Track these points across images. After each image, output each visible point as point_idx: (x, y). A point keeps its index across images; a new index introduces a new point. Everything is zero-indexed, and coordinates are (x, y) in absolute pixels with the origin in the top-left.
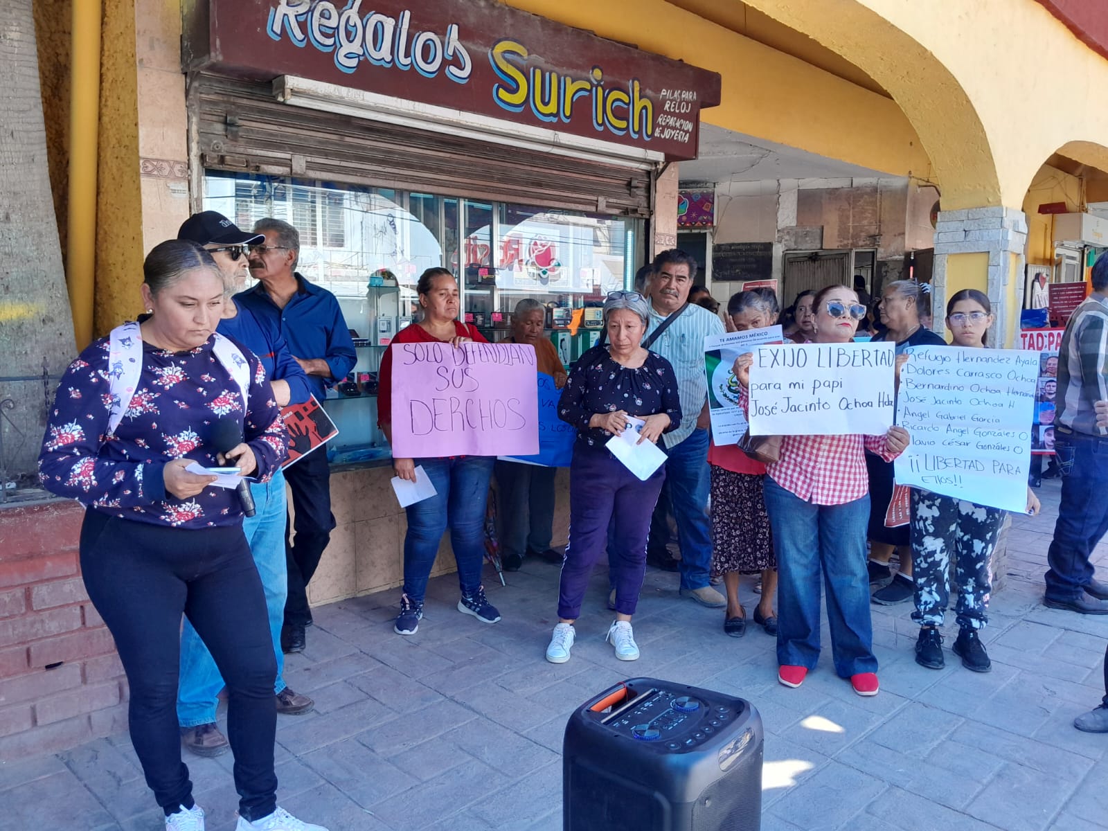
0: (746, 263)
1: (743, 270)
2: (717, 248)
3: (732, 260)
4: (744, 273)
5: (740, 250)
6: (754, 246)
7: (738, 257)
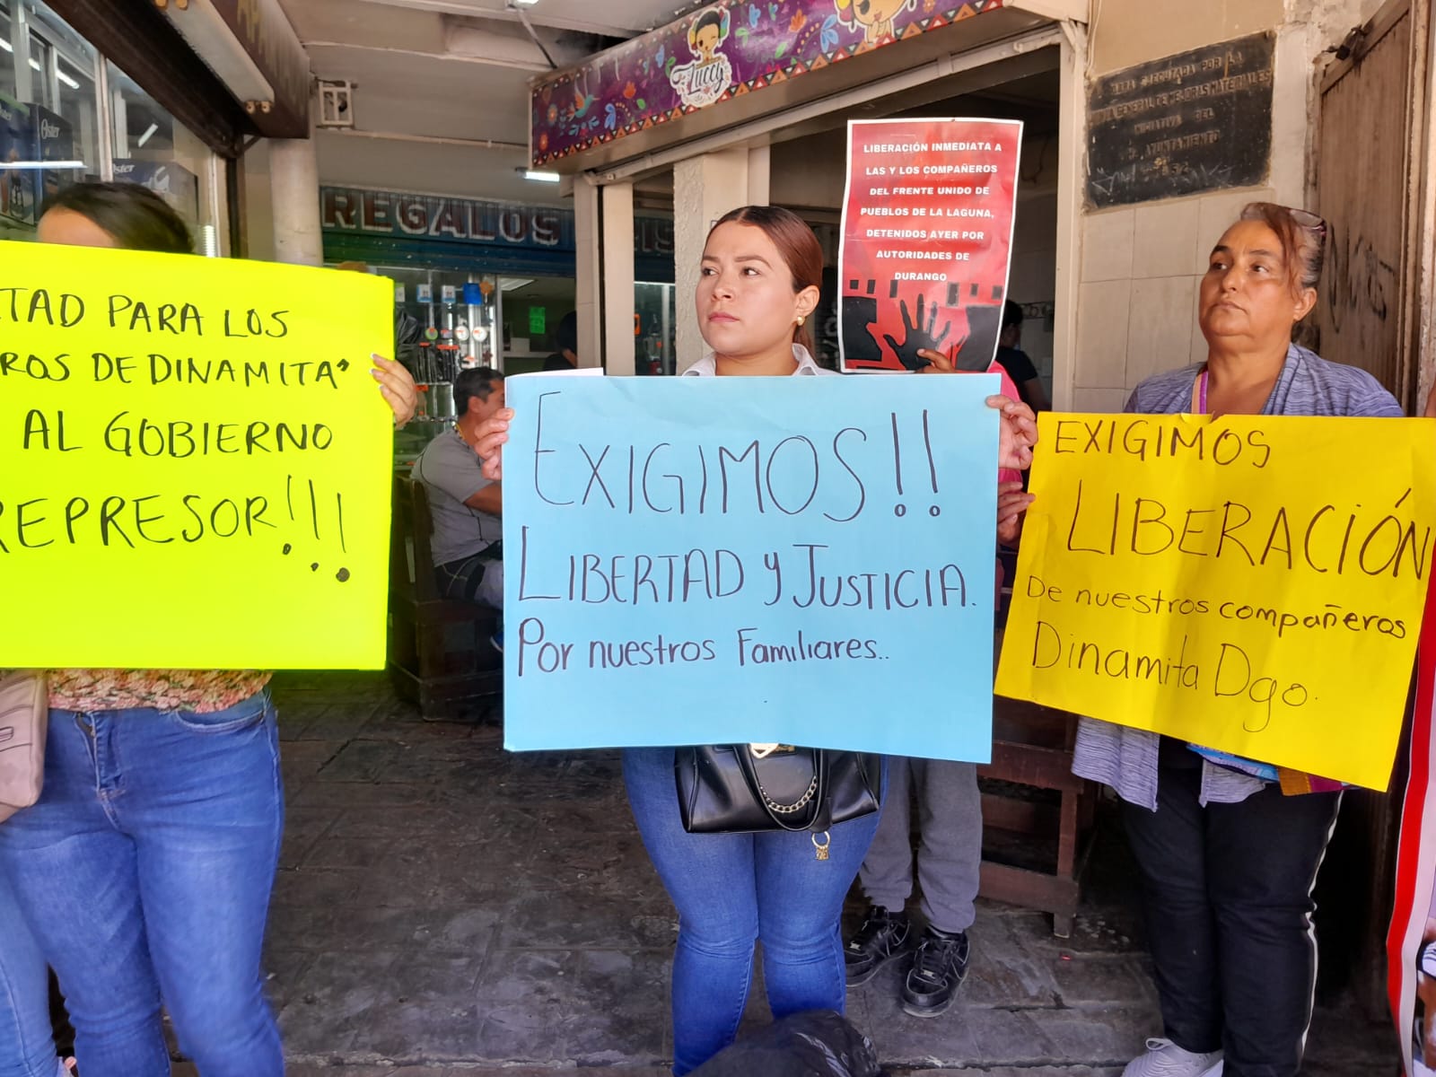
0: (1188, 127)
1: (1177, 157)
2: (1101, 94)
3: (1144, 127)
4: (1179, 169)
5: (1167, 86)
6: (1211, 63)
7: (1160, 113)
